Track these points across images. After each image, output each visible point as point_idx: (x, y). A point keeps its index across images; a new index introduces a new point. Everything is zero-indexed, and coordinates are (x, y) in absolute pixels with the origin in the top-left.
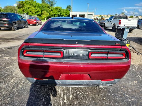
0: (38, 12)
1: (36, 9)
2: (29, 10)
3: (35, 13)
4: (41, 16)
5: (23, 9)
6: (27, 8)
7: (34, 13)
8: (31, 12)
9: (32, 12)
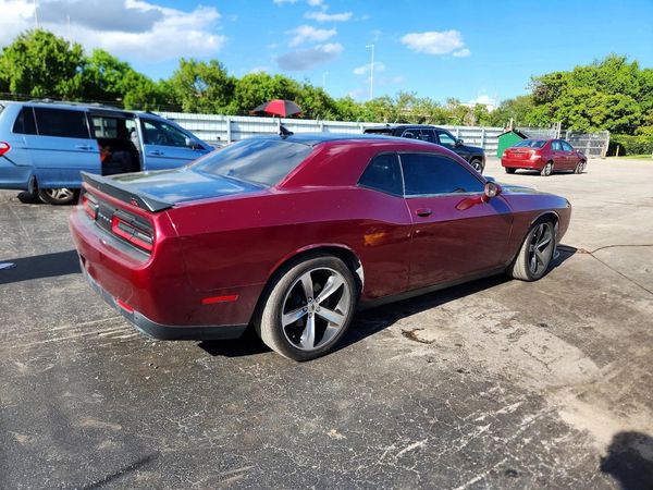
0: (621, 113)
1: (616, 102)
2: (576, 108)
3: (604, 121)
4: (635, 132)
5: (555, 105)
6: (571, 100)
7: (597, 120)
8: (584, 115)
9: (589, 117)
